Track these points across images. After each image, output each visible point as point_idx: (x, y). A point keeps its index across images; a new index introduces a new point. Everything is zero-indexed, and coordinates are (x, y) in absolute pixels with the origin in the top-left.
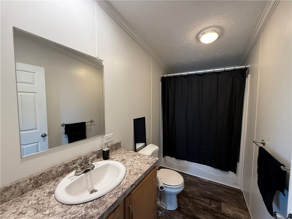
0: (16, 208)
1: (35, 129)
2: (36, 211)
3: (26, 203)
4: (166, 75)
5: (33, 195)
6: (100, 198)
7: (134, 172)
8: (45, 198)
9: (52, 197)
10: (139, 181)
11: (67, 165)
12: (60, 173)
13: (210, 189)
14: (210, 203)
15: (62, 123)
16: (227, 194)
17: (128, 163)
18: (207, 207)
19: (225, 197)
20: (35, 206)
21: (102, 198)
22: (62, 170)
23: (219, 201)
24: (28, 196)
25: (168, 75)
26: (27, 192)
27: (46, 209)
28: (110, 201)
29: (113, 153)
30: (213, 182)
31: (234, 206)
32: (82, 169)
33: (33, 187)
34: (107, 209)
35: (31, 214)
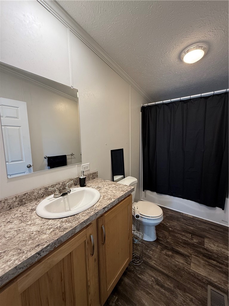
0: (5, 218)
1: (21, 160)
2: (20, 222)
3: (13, 215)
4: (147, 104)
5: (19, 211)
6: (74, 215)
7: (108, 197)
8: (28, 213)
9: (34, 213)
10: (112, 205)
11: (46, 189)
12: (41, 195)
13: (193, 224)
14: (192, 238)
15: (45, 156)
16: (212, 230)
17: (103, 190)
18: (187, 241)
19: (209, 233)
20: (20, 218)
21: (76, 215)
22: (43, 193)
23: (203, 237)
24: (14, 211)
25: (149, 104)
26: (14, 208)
27: (28, 220)
28: (82, 218)
29: (90, 181)
30: (197, 218)
31: (220, 243)
32: (60, 192)
33: (18, 204)
34: (79, 224)
35: (16, 223)
